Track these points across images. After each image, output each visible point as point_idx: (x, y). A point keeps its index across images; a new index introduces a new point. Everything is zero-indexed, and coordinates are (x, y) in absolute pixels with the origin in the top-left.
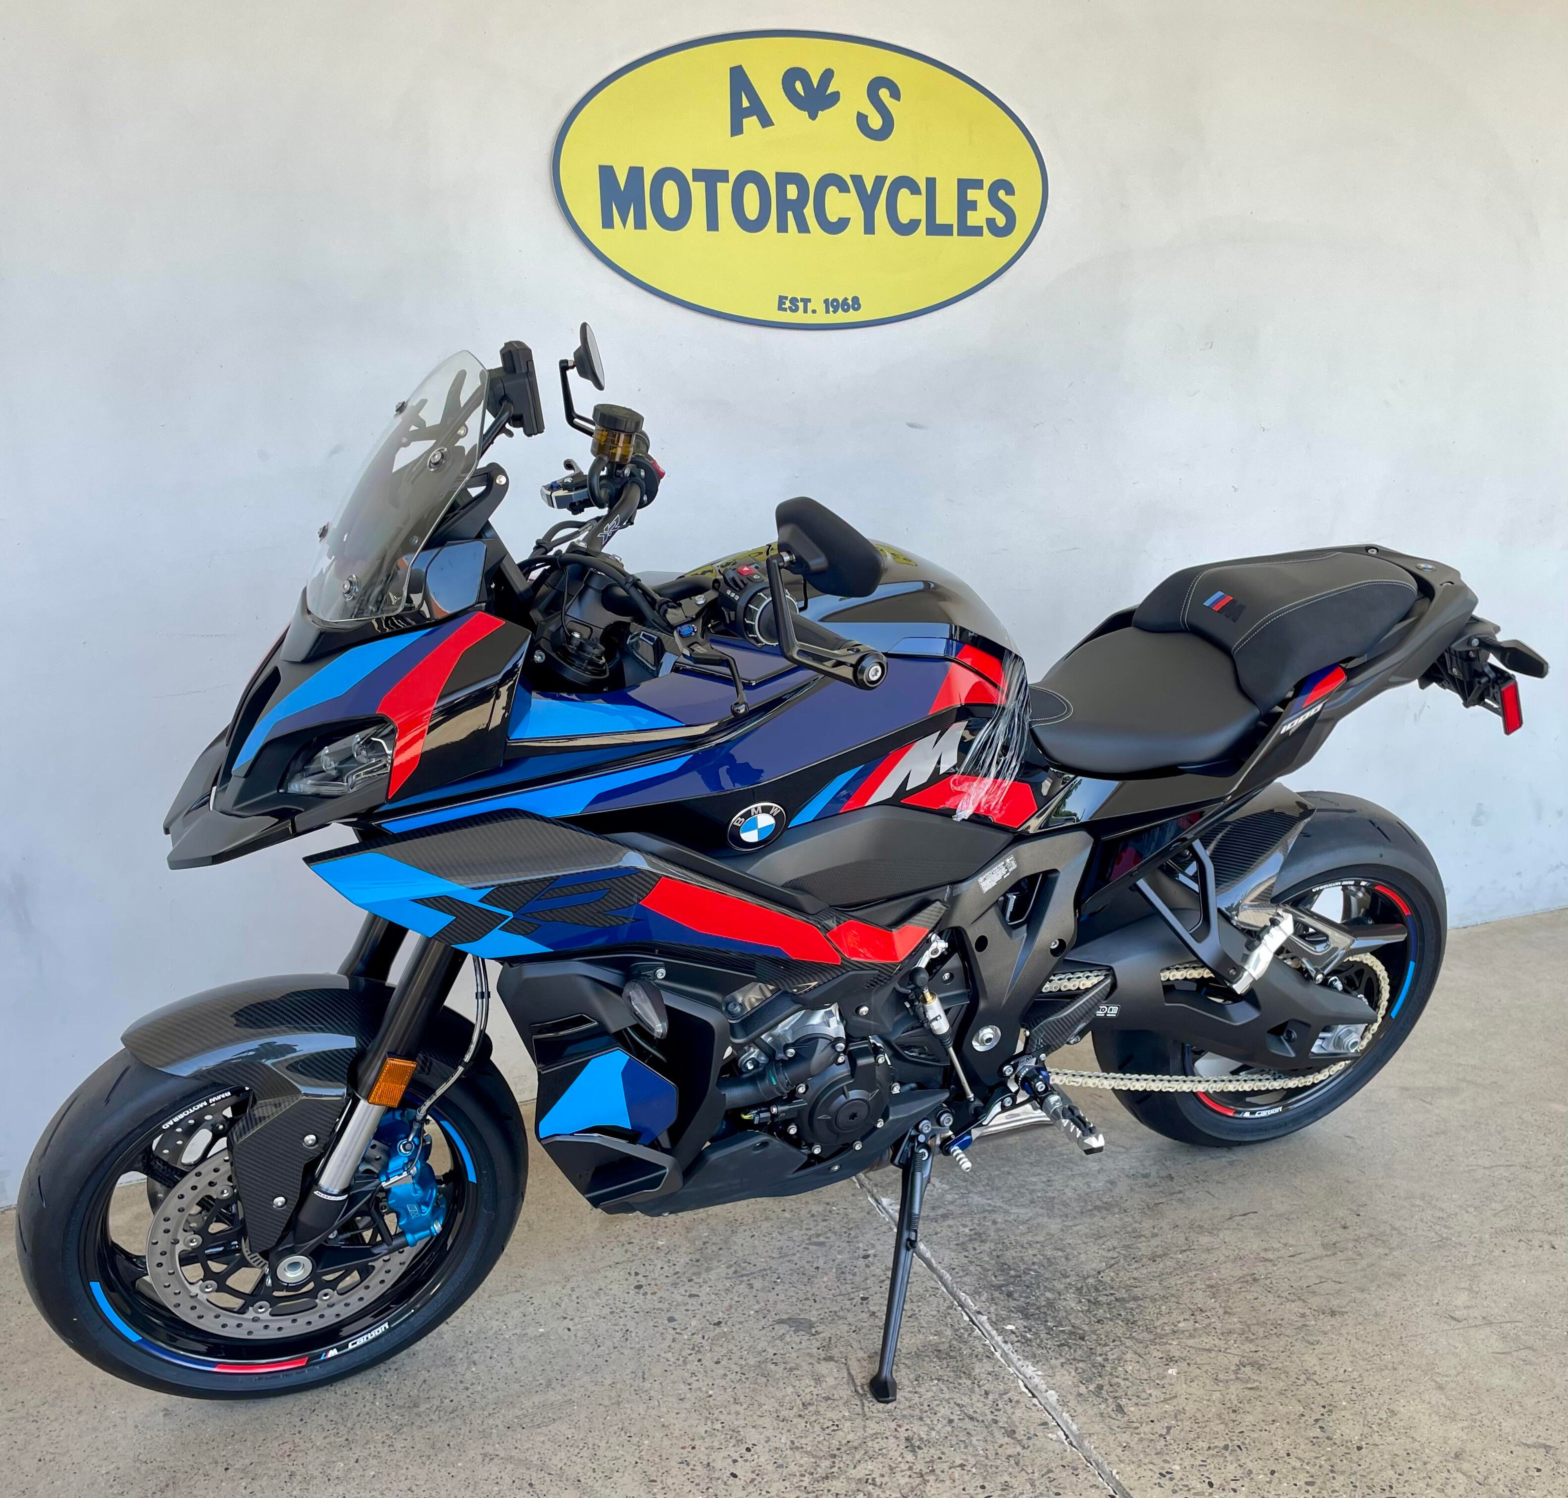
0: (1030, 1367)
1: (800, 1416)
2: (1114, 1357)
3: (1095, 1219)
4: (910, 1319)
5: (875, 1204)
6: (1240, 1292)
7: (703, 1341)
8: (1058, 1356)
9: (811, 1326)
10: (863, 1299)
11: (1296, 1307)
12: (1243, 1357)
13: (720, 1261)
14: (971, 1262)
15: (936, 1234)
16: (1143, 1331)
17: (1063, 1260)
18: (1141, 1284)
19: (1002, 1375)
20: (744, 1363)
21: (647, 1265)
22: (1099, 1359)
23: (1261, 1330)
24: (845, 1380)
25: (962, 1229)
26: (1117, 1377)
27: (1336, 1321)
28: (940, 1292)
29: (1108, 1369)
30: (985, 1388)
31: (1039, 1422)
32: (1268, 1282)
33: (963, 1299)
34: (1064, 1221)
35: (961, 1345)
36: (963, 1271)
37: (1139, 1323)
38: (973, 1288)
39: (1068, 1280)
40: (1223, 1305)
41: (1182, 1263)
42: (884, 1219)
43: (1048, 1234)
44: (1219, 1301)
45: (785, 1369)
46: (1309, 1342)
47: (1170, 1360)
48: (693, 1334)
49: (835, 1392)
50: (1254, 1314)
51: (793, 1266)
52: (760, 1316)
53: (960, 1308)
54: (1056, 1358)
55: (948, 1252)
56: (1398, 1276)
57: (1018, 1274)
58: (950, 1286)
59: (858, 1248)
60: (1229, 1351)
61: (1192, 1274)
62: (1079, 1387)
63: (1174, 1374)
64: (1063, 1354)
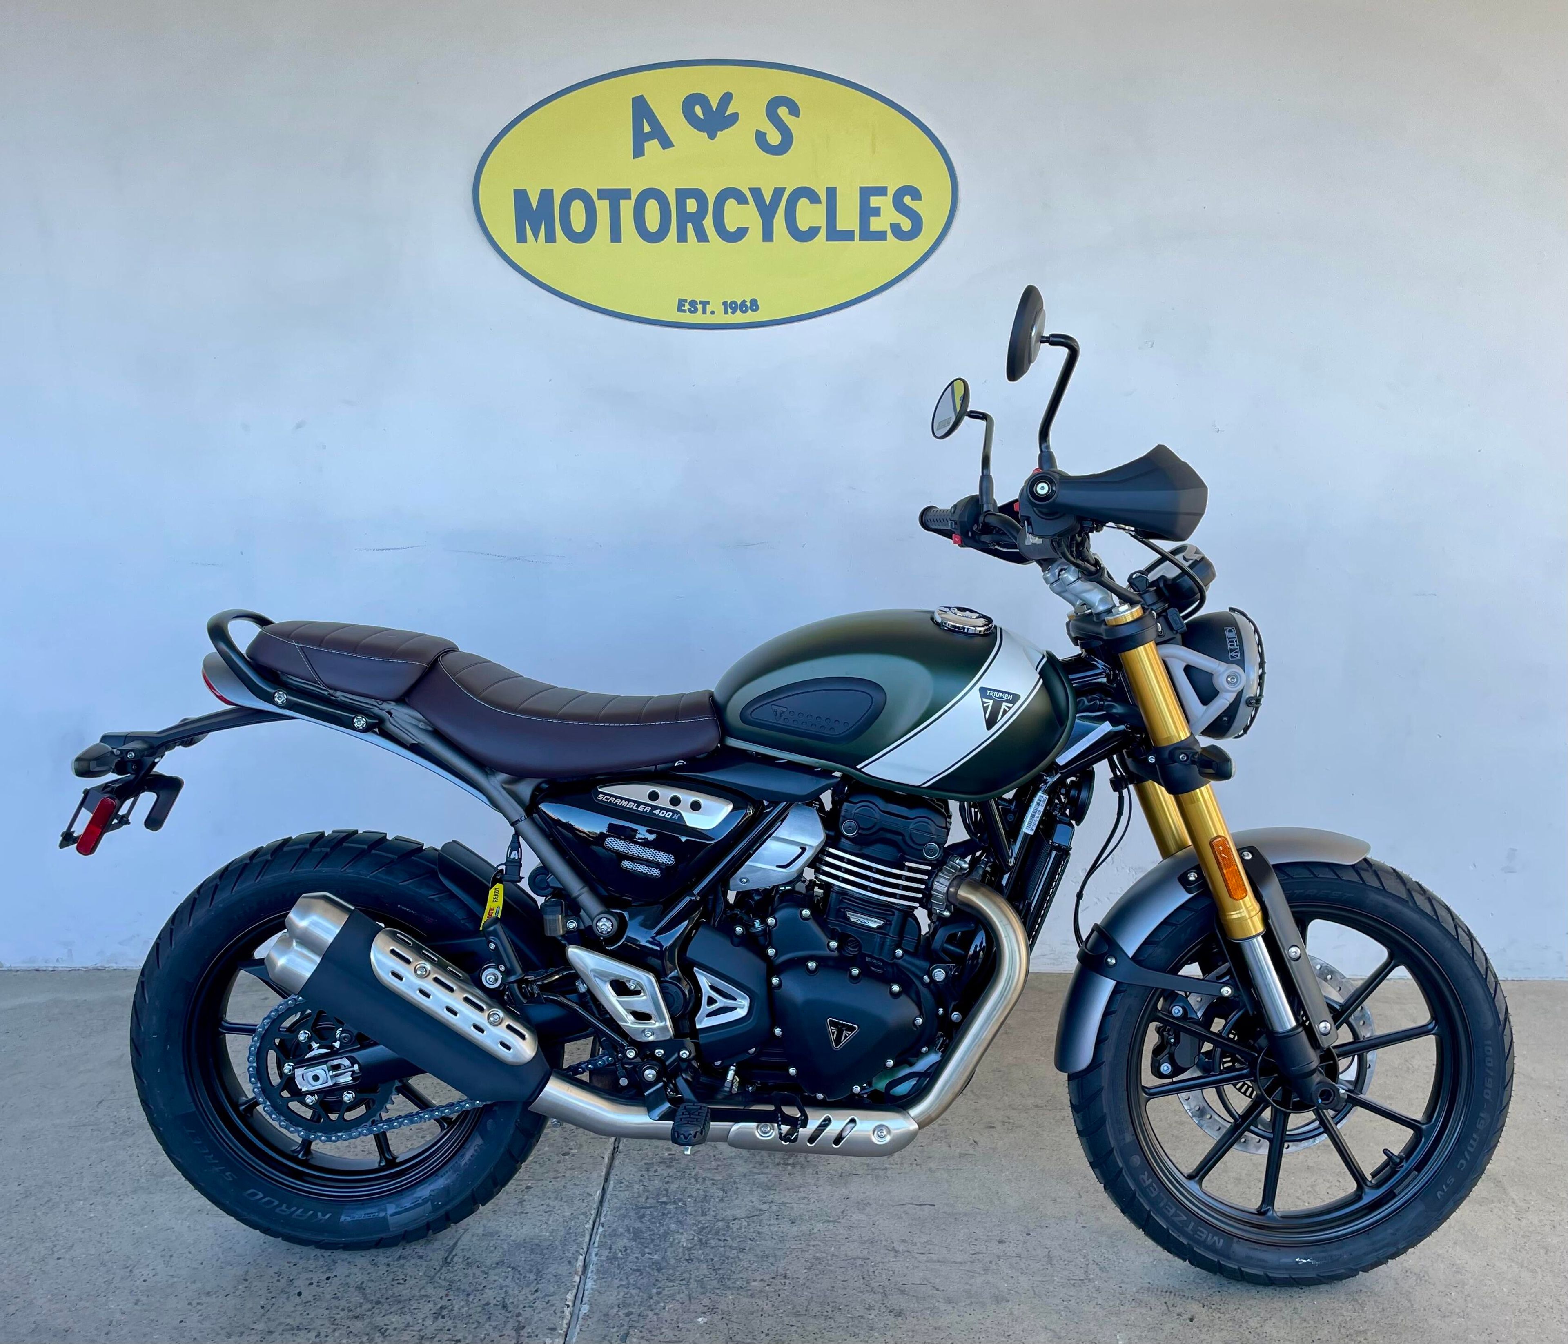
0: (593, 1280)
1: (388, 1265)
2: (669, 1293)
3: (783, 1173)
4: (544, 1214)
8: (624, 1279)
10: (528, 1188)
11: (872, 1300)
14: (641, 1181)
16: (716, 1279)
17: (717, 1200)
18: (759, 1240)
22: (654, 1292)
26: (652, 1310)
27: (892, 1323)
28: (591, 1198)
29: (652, 1302)
30: (540, 1287)
31: (552, 1326)
32: (872, 1270)
33: (604, 1209)
34: (754, 1167)
36: (627, 1186)
37: (721, 1271)
38: (618, 1203)
39: (702, 1219)
40: (809, 1278)
47: (711, 1311)
49: (430, 1255)
50: (828, 1293)
53: (593, 1216)
54: (621, 1281)
55: (633, 1168)
57: (668, 1202)
58: (605, 1196)
61: (812, 1243)
62: (612, 1308)
63: (702, 1323)
64: (630, 1278)
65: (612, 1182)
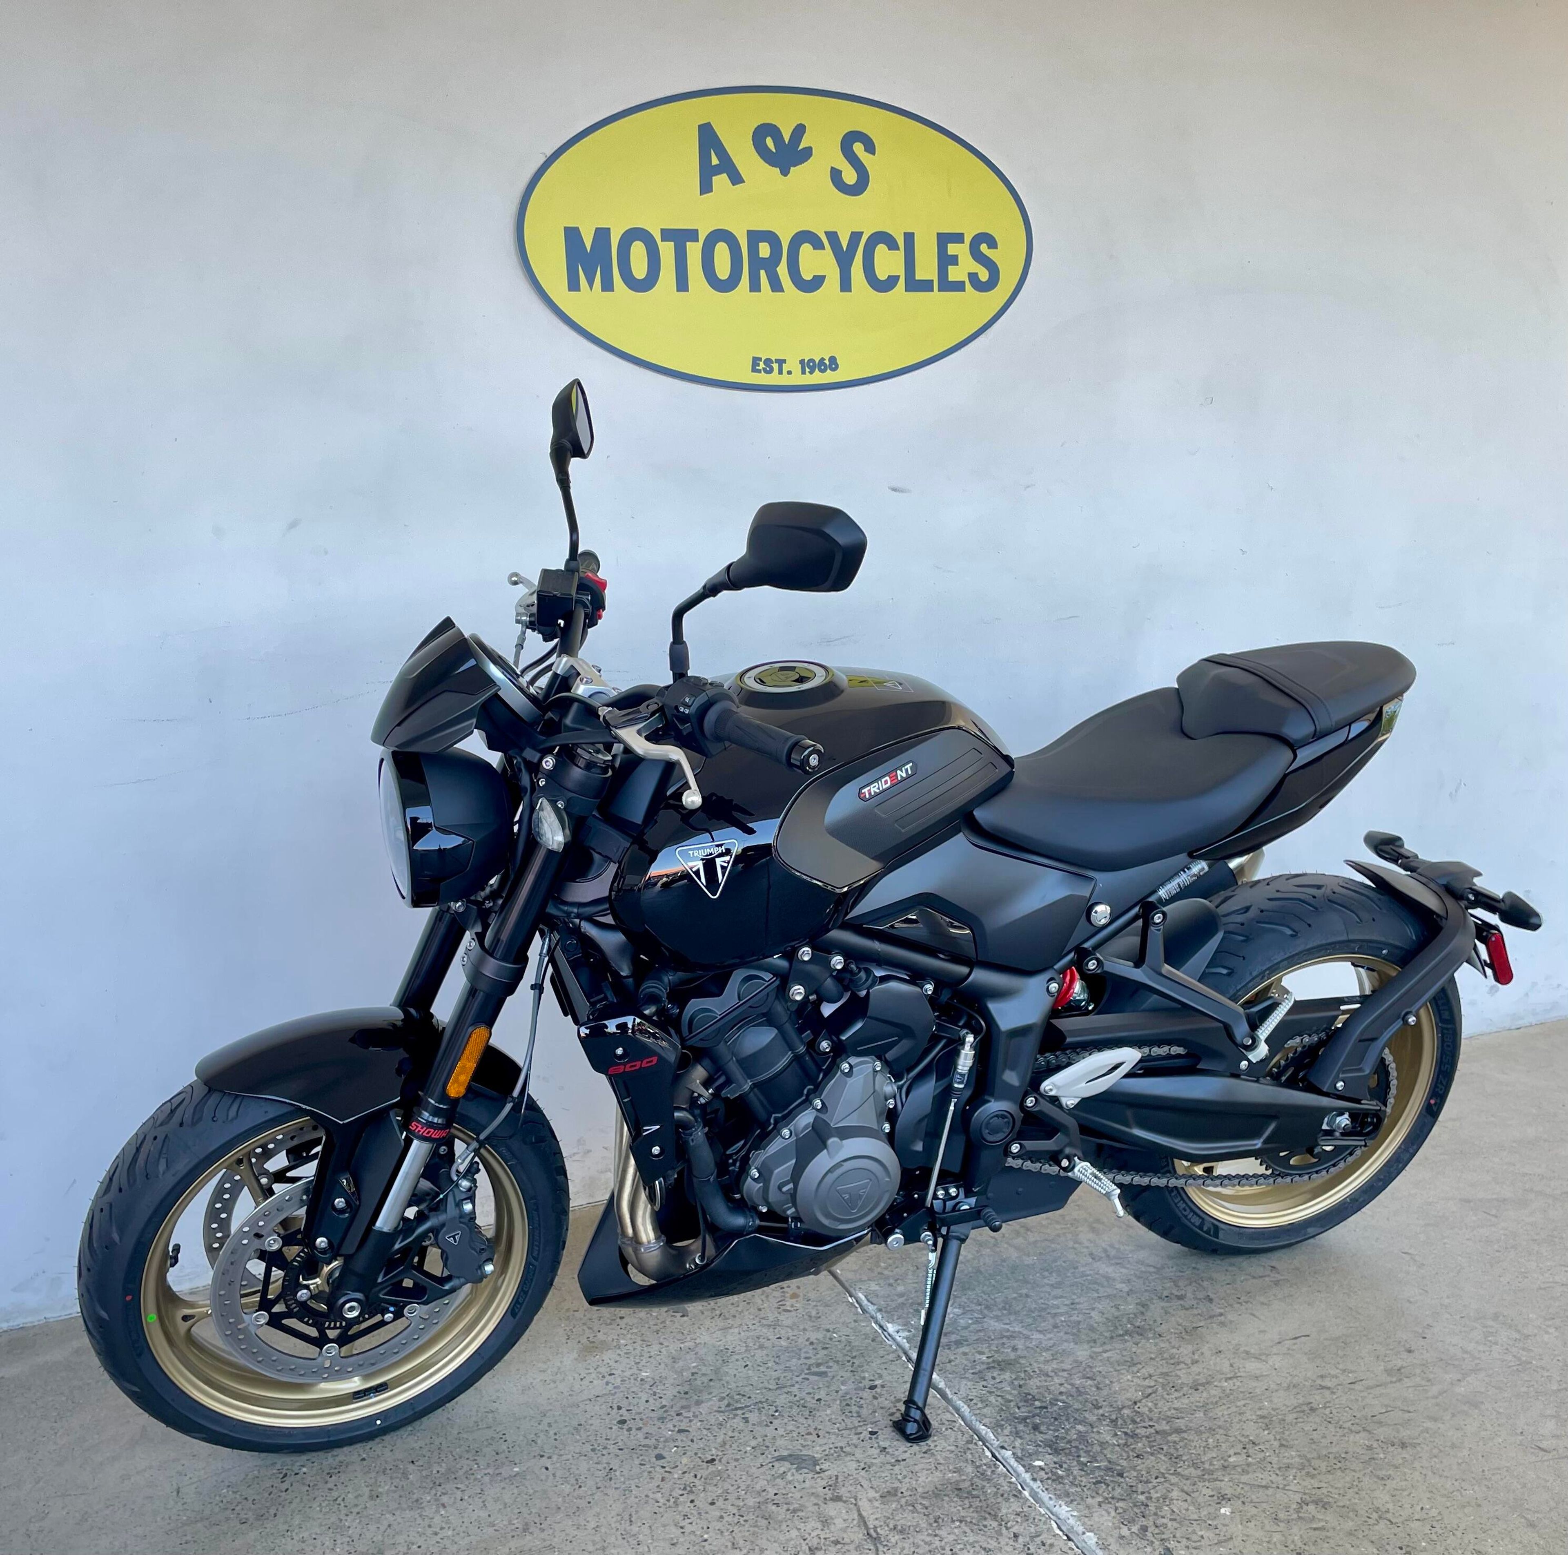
0: (1064, 1507)
2: (1159, 1495)
3: (1127, 1344)
4: (925, 1455)
5: (880, 1331)
6: (1296, 1423)
7: (696, 1480)
8: (1094, 1494)
9: (815, 1462)
10: (872, 1433)
11: (1362, 1439)
12: (1305, 1494)
13: (710, 1393)
14: (990, 1393)
15: (950, 1362)
16: (1189, 1466)
17: (1094, 1389)
18: (1183, 1415)
19: (1033, 1514)
20: (741, 1504)
21: (630, 1398)
22: (1142, 1498)
23: (1323, 1466)
24: (855, 1522)
25: (978, 1356)
26: (1163, 1517)
27: (1406, 1454)
28: (957, 1425)
29: (1152, 1508)
30: (1015, 1529)
32: (1327, 1411)
33: (984, 1432)
34: (1092, 1347)
35: (985, 1483)
36: (982, 1401)
37: (1184, 1458)
38: (994, 1421)
39: (1101, 1411)
40: (1278, 1437)
41: (1228, 1391)
42: (891, 1346)
43: (1076, 1361)
44: (1273, 1432)
45: (788, 1510)
46: (1378, 1477)
47: (1223, 1499)
48: (684, 1473)
49: (845, 1536)
50: (1314, 1446)
51: (792, 1398)
52: (759, 1452)
53: (981, 1443)
54: (1093, 1497)
55: (964, 1382)
56: (1476, 1405)
57: (1044, 1404)
58: (968, 1418)
59: (864, 1378)
60: (1287, 1488)
61: (1240, 1403)
62: (1120, 1528)
63: (1228, 1513)
64: (1100, 1492)
65: (960, 1403)
